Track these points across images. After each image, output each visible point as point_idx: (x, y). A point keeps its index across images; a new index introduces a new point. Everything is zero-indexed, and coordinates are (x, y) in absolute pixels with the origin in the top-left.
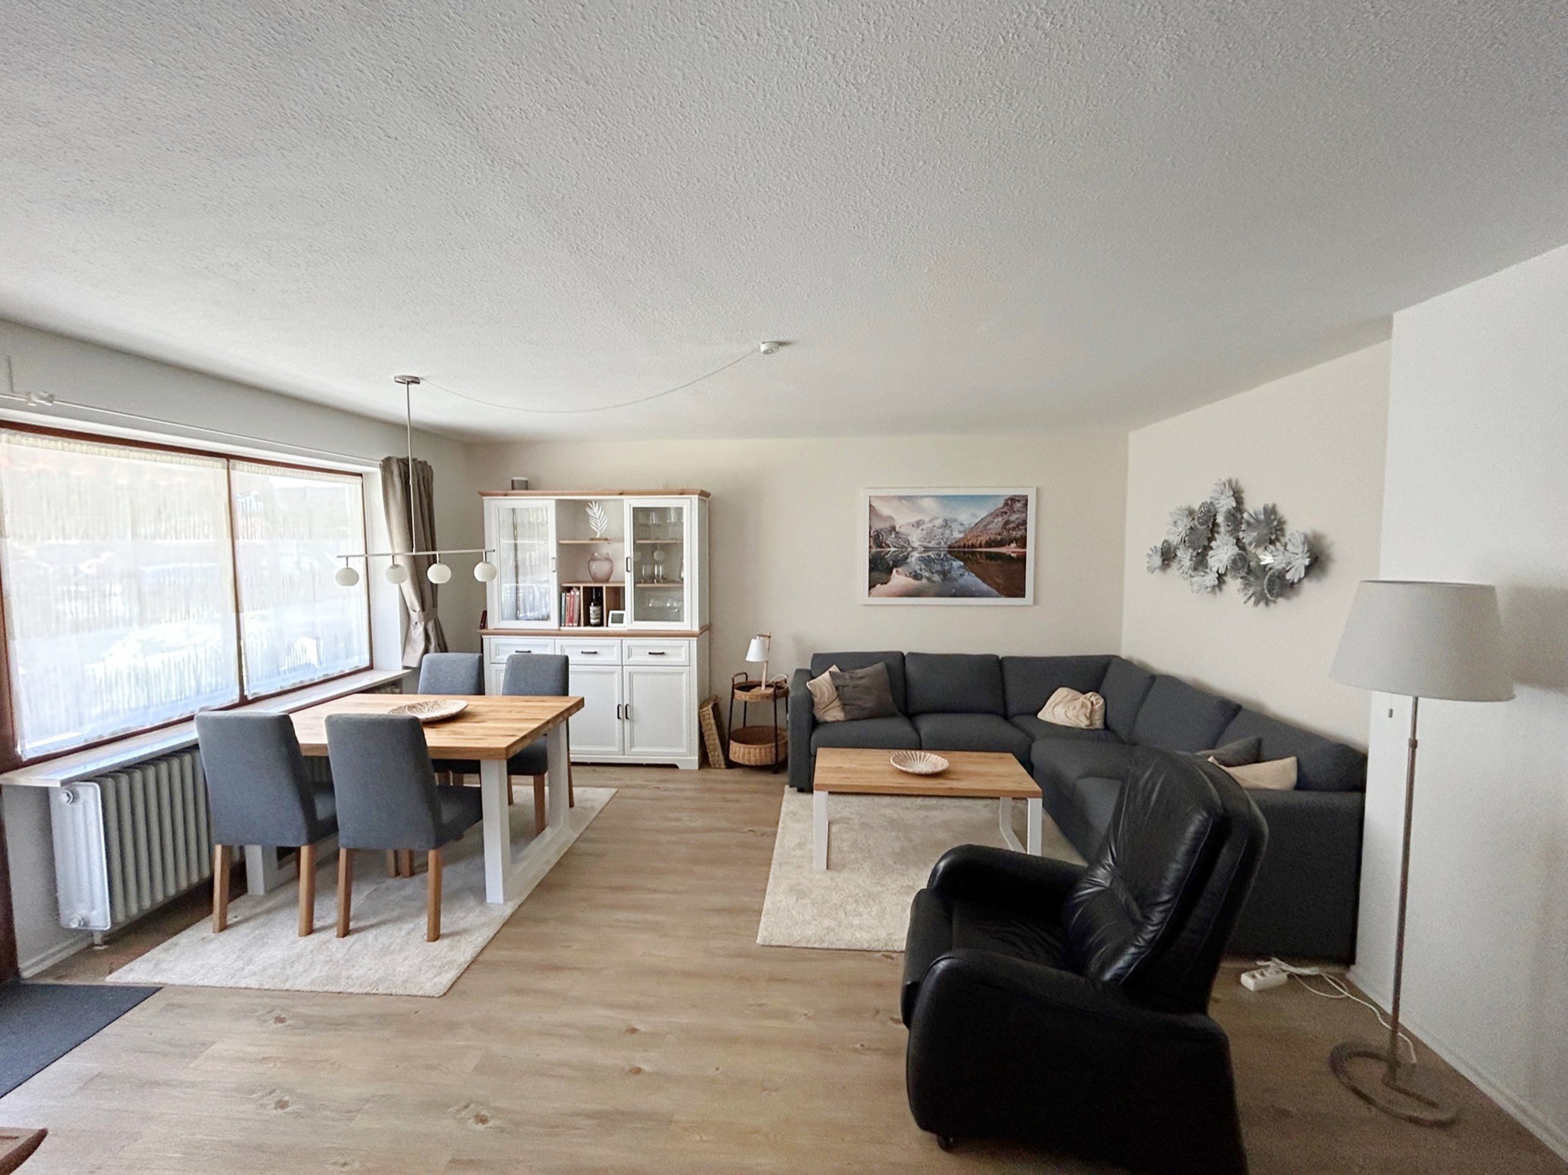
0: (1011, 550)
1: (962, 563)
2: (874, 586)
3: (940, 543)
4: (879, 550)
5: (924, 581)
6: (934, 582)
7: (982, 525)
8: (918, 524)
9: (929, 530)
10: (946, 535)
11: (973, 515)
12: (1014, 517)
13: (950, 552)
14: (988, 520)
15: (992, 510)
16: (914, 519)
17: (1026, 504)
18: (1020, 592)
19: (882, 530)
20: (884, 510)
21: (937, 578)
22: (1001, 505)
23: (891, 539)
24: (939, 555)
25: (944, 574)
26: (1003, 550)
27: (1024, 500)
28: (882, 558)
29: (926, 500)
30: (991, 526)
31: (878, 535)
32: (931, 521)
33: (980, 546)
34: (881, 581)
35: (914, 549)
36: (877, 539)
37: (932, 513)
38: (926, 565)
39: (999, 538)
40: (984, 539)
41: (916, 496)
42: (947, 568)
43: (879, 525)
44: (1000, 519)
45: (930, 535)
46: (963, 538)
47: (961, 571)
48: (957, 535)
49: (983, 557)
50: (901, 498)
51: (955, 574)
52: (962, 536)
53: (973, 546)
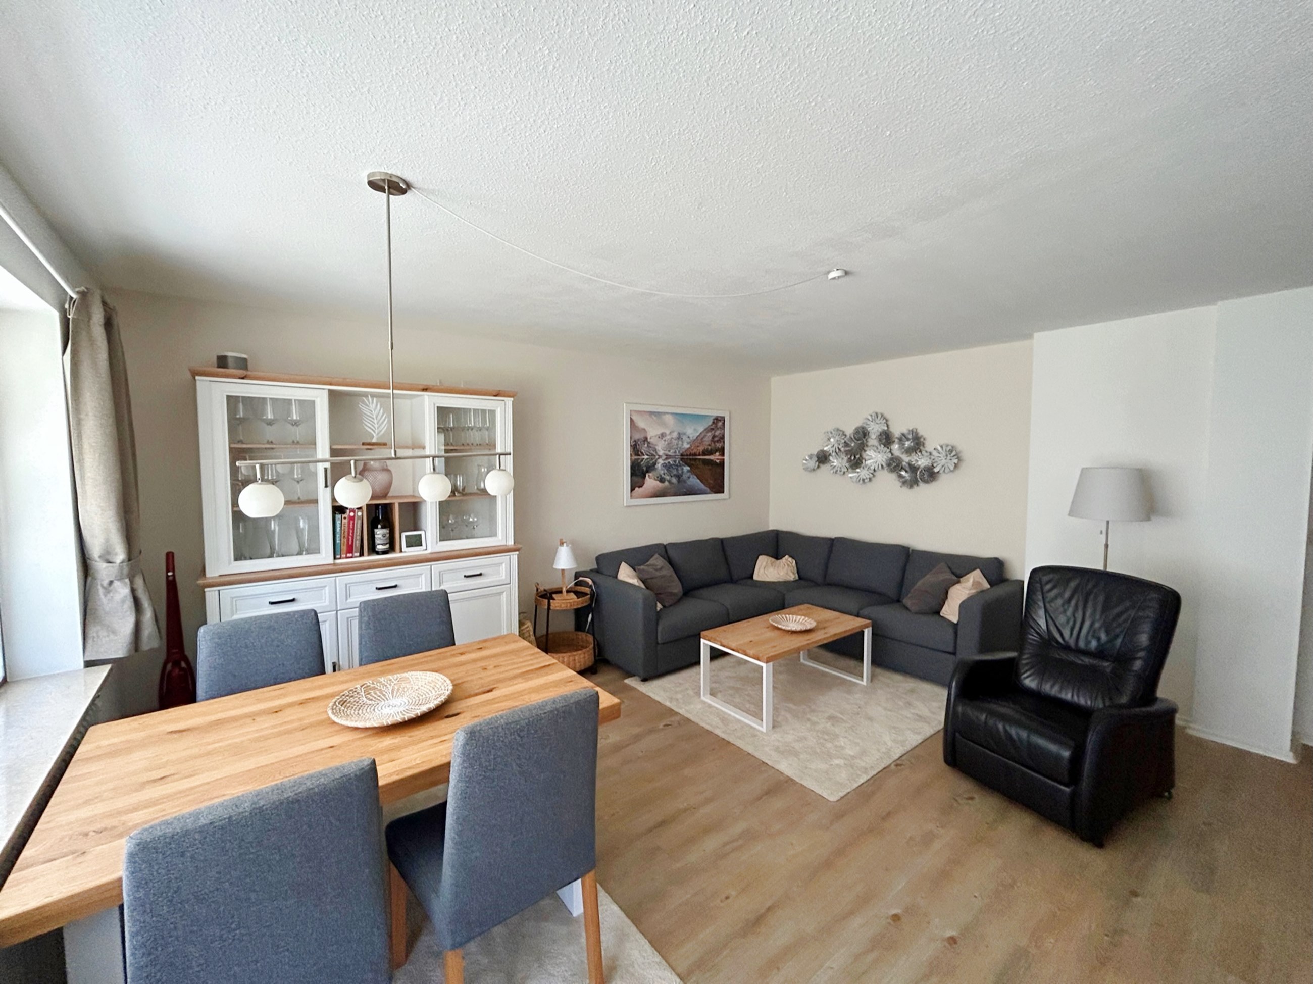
0: (715, 457)
1: (689, 468)
2: (634, 489)
3: (675, 452)
4: (636, 457)
5: (667, 483)
6: (673, 483)
7: (700, 439)
8: (662, 435)
9: (669, 442)
10: (680, 446)
11: (695, 430)
12: (718, 433)
13: (682, 459)
14: (703, 434)
15: (706, 427)
16: (659, 432)
17: (724, 423)
18: (721, 491)
19: (639, 440)
20: (641, 423)
21: (674, 480)
22: (710, 423)
23: (644, 448)
24: (675, 462)
25: (679, 477)
26: (711, 457)
27: (722, 419)
28: (639, 465)
29: (667, 416)
30: (705, 439)
31: (635, 445)
32: (670, 433)
33: (699, 455)
34: (638, 485)
35: (660, 457)
36: (635, 449)
37: (671, 426)
38: (667, 470)
39: (709, 448)
40: (701, 449)
41: (661, 413)
42: (680, 472)
43: (637, 436)
44: (710, 434)
45: (669, 446)
46: (690, 448)
47: (689, 474)
48: (686, 446)
49: (701, 463)
50: (651, 413)
51: (685, 477)
52: (688, 446)
53: (695, 455)
